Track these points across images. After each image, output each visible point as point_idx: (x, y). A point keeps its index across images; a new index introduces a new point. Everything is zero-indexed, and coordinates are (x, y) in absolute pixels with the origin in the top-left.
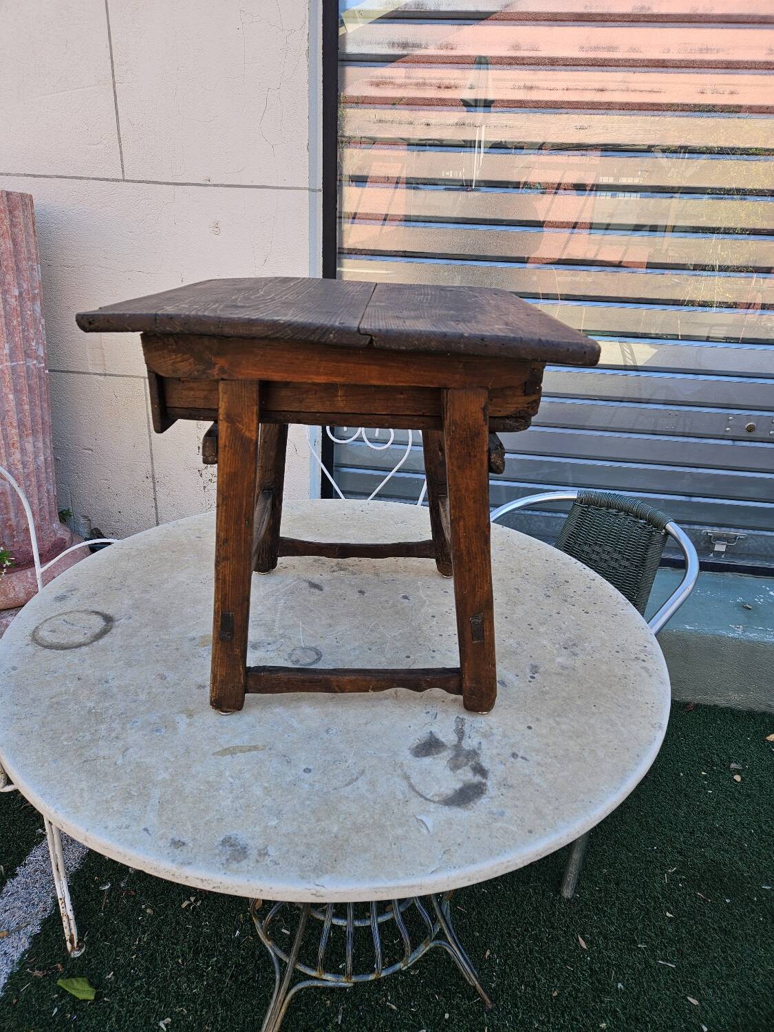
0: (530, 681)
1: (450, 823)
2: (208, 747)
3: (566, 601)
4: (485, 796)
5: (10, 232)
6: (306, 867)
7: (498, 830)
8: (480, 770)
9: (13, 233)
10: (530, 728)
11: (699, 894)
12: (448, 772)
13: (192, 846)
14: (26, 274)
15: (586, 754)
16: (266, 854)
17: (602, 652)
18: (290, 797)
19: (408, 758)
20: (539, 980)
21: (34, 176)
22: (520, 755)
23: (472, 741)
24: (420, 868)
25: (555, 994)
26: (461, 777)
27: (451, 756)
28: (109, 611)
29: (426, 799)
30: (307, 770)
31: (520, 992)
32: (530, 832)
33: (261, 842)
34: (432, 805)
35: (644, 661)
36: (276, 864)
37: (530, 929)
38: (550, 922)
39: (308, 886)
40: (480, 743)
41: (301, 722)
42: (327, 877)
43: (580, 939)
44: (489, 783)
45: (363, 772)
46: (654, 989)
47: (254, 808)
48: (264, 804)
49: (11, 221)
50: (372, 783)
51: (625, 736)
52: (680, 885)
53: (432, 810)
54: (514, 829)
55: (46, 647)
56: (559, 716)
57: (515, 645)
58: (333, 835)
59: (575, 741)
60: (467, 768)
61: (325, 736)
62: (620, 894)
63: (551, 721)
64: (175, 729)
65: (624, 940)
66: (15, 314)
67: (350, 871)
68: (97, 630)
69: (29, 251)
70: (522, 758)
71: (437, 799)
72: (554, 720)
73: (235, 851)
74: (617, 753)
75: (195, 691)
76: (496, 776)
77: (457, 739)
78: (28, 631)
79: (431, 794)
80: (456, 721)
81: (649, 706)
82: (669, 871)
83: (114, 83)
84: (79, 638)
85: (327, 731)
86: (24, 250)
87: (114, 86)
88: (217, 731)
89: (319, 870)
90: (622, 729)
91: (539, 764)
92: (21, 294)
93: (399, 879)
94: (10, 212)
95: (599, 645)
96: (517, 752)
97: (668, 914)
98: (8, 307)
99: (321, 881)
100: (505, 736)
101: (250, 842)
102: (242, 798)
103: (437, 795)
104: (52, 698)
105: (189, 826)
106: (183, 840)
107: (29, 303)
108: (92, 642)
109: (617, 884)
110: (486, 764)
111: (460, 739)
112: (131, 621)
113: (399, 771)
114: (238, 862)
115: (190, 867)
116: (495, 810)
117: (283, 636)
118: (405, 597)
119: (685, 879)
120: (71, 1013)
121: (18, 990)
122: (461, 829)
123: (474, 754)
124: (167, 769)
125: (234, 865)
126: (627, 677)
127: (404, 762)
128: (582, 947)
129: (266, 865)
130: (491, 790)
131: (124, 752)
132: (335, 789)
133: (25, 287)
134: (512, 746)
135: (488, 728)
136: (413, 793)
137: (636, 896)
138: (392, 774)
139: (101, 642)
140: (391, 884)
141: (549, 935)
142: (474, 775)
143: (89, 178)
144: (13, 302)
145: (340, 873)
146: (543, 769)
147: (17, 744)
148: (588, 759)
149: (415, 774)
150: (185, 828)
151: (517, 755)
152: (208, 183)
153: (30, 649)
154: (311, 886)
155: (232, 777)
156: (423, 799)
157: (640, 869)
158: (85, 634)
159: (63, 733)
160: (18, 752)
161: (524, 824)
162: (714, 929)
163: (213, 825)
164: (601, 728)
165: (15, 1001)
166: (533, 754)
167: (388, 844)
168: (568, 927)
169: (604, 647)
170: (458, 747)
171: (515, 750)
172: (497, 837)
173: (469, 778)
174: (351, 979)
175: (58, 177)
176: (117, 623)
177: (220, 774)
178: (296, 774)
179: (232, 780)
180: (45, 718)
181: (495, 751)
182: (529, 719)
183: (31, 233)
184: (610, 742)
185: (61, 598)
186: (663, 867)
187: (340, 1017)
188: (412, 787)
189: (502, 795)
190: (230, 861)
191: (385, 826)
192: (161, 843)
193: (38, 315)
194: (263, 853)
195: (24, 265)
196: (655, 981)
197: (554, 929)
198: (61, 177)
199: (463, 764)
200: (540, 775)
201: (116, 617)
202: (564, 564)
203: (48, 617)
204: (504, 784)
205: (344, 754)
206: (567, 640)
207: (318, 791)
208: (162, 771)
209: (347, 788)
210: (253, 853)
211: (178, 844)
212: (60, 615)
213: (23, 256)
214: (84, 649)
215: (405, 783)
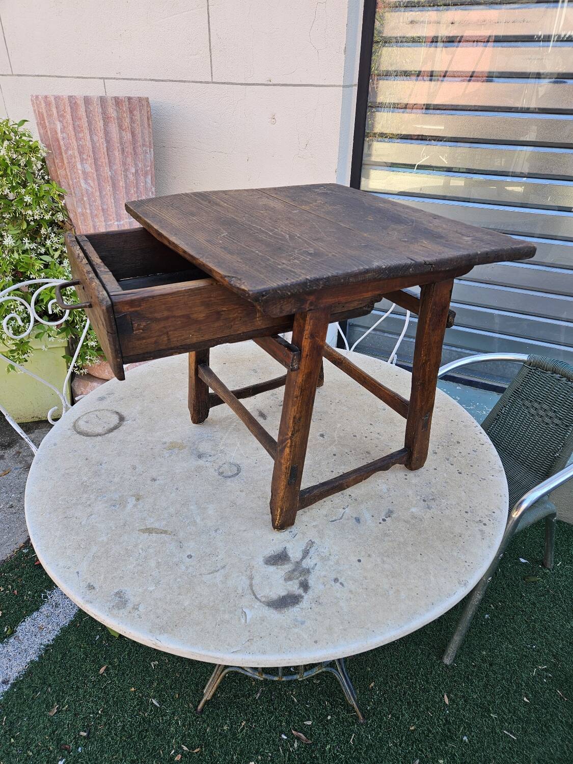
0: (380, 523)
1: (263, 619)
2: (137, 525)
3: (448, 460)
4: (297, 606)
5: (130, 127)
6: (156, 625)
7: (294, 634)
8: (305, 586)
9: (132, 127)
10: (359, 561)
11: (558, 691)
12: (282, 581)
13: (98, 591)
14: (141, 157)
15: (391, 592)
16: (137, 609)
17: (453, 509)
18: (170, 573)
19: (260, 563)
20: (403, 715)
21: (156, 81)
22: (340, 581)
23: (311, 561)
24: (227, 646)
25: (412, 728)
26: (289, 588)
27: (290, 569)
28: (124, 413)
29: (256, 598)
30: (190, 557)
31: (386, 718)
32: (316, 642)
33: (138, 600)
34: (258, 603)
35: (485, 524)
36: (140, 617)
37: (409, 678)
38: (426, 677)
39: (151, 639)
40: (316, 564)
41: (203, 519)
42: (166, 636)
43: (445, 696)
44: (306, 597)
45: (224, 567)
46: (492, 749)
47: (145, 575)
48: (152, 573)
49: (132, 118)
50: (226, 577)
51: (431, 585)
52: (545, 680)
53: (256, 607)
54: (306, 636)
55: (79, 433)
56: (388, 556)
57: (385, 491)
58: (183, 607)
59: (389, 579)
60: (297, 582)
61: (213, 534)
62: (490, 673)
63: (379, 560)
64: (125, 507)
65: (480, 707)
66: (132, 186)
67: (181, 636)
68: (112, 426)
69: (144, 140)
70: (341, 584)
71: (263, 599)
72: (382, 559)
73: (120, 601)
74: (417, 598)
75: (149, 482)
76: (313, 592)
77: (301, 557)
78: (73, 420)
79: (261, 595)
80: (307, 543)
81: (466, 564)
82: (540, 667)
83: (208, 6)
84: (100, 430)
85: (216, 531)
86: (140, 139)
87: (208, 9)
88: (148, 514)
89: (163, 629)
90: (432, 579)
91: (351, 591)
92: (137, 171)
93: (209, 650)
94: (131, 112)
95: (454, 503)
96: (339, 578)
97: (525, 699)
98: (128, 181)
99: (161, 637)
100: (337, 563)
101: (132, 598)
102: (141, 566)
103: (265, 597)
104: (66, 470)
105: (102, 577)
106: (95, 585)
107: (142, 177)
108: (105, 434)
109: (491, 665)
110: (311, 582)
111: (304, 558)
112: (134, 422)
113: (248, 573)
114: (119, 609)
115: (90, 604)
116: (299, 619)
117: (222, 451)
118: (322, 436)
119: (550, 677)
120: (105, 641)
121: (82, 619)
122: (268, 627)
123: (308, 571)
124: (108, 534)
125: (115, 611)
126: (462, 536)
127: (255, 566)
128: (444, 702)
129: (134, 616)
130: (304, 602)
131: (89, 516)
132: (201, 574)
133: (140, 166)
134: (339, 572)
135: (327, 554)
136: (250, 591)
137: (503, 678)
138: (242, 573)
139: (111, 435)
140: (203, 652)
141: (422, 686)
142: (299, 588)
143: (189, 82)
144: (131, 176)
145: (174, 635)
146: (352, 596)
147: (35, 497)
148: (391, 597)
149: (258, 577)
150: (100, 578)
151: (338, 580)
152: (269, 83)
153: (69, 432)
154: (153, 639)
155: (142, 549)
156: (253, 597)
157: (515, 659)
158: (104, 427)
159: (62, 495)
160: (34, 503)
161: (315, 635)
162: (561, 722)
163: (116, 580)
164: (415, 574)
165: (78, 625)
166: (351, 582)
167: (215, 623)
168: (440, 685)
169: (457, 506)
170: (298, 564)
171: (338, 576)
172: (290, 639)
173: (294, 589)
174: (262, 675)
175: (170, 81)
176: (125, 423)
177: (136, 546)
178: (182, 558)
179: (141, 551)
180: (57, 482)
181: (323, 573)
182: (363, 553)
183: (146, 125)
184: (416, 587)
185: (101, 399)
186: (535, 663)
187: (259, 695)
188: (251, 585)
189: (311, 608)
190: (114, 607)
191: (219, 610)
192: (81, 584)
193: (149, 185)
194: (136, 608)
195: (139, 150)
196: (495, 744)
197: (427, 683)
198: (172, 81)
199: (295, 577)
200: (347, 600)
201: (127, 418)
202: (465, 426)
203: (89, 411)
204: (317, 601)
205: (218, 550)
206: (430, 494)
207: (189, 573)
208: (104, 535)
209: (209, 576)
210: (130, 606)
211: (91, 587)
212: (96, 411)
213: (139, 144)
214: (99, 438)
215: (248, 582)
